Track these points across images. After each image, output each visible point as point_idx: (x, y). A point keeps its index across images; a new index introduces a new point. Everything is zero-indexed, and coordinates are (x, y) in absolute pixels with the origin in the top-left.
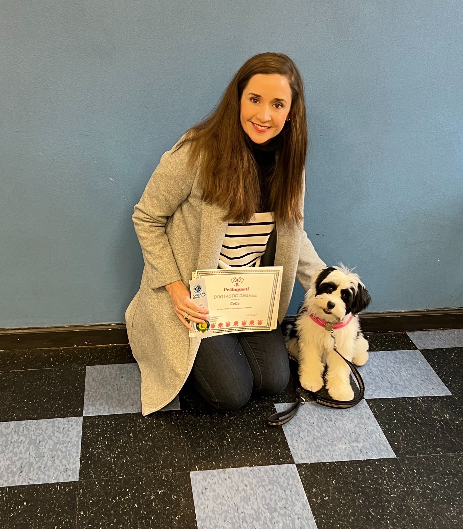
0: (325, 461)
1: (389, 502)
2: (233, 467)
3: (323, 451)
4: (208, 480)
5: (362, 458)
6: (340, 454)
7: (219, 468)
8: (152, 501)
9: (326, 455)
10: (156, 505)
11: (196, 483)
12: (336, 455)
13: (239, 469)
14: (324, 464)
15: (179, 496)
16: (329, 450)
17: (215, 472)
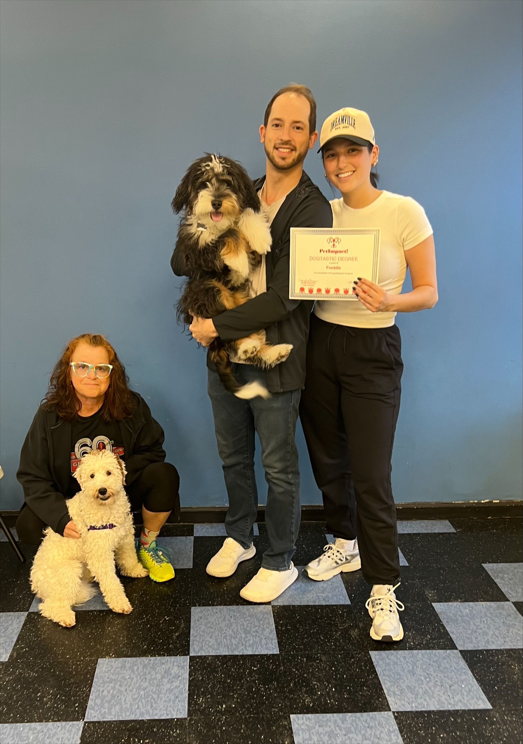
0: (294, 604)
1: (336, 632)
2: (223, 605)
3: (295, 598)
4: (204, 612)
5: (324, 604)
6: (308, 600)
7: (213, 605)
8: (160, 624)
9: (297, 601)
10: (163, 626)
11: (194, 614)
12: (304, 601)
13: (228, 607)
14: (294, 606)
15: (180, 621)
16: (300, 598)
17: (210, 608)
